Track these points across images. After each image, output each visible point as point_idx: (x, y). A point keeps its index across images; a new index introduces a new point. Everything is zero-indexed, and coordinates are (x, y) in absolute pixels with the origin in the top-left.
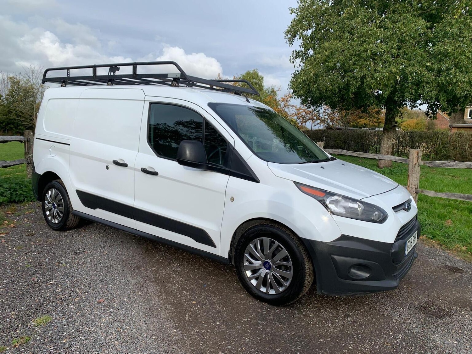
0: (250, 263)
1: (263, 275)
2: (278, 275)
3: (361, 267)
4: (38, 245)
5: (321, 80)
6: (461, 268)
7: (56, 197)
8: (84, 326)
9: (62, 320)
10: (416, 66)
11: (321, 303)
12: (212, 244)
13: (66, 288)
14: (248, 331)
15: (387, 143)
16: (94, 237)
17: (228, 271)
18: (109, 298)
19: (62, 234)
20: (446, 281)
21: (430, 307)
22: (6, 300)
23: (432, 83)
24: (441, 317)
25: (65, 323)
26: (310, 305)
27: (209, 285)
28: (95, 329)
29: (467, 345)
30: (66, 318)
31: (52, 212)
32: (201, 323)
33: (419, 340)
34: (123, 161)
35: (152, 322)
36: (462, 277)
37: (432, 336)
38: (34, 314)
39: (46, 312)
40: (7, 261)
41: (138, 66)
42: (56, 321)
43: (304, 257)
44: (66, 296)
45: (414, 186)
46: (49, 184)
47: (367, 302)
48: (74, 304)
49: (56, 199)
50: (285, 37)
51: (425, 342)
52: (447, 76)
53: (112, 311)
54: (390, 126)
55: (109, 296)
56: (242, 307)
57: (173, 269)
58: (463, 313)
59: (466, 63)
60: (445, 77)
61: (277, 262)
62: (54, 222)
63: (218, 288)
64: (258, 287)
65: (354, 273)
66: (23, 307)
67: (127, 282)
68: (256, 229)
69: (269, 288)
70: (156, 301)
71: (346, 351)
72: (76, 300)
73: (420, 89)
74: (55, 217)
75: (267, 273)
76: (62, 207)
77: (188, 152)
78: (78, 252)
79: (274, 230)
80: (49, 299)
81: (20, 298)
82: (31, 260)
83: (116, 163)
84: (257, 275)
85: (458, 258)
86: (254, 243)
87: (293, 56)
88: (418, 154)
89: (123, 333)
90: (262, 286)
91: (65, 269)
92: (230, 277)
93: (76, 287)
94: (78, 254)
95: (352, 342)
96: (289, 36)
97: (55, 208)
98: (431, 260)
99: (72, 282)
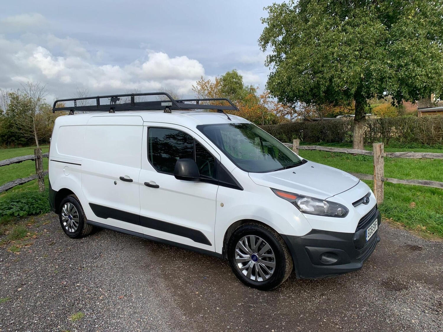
0: (241, 257)
1: (252, 266)
2: (264, 265)
3: (330, 254)
4: (61, 253)
5: (294, 82)
6: (420, 246)
7: (71, 210)
8: (111, 319)
9: (92, 315)
10: (378, 63)
11: (301, 286)
12: (208, 243)
13: (91, 288)
14: (243, 313)
15: (359, 133)
16: (106, 242)
17: (223, 264)
18: (128, 294)
19: (79, 241)
20: (406, 259)
21: (391, 282)
22: (44, 302)
23: (393, 77)
24: (399, 290)
25: (95, 317)
26: (292, 287)
27: (208, 277)
28: (120, 320)
29: (419, 312)
30: (95, 313)
31: (69, 223)
32: (204, 309)
33: (380, 310)
34: (129, 177)
35: (165, 312)
36: (420, 254)
37: (391, 306)
38: (69, 312)
39: (79, 310)
40: (37, 269)
41: (135, 97)
42: (88, 316)
43: (284, 249)
44: (92, 295)
45: (380, 175)
46: (65, 199)
47: (339, 282)
48: (100, 302)
49: (72, 211)
50: (259, 44)
51: (385, 311)
52: (406, 71)
53: (132, 305)
54: (360, 117)
55: (127, 292)
56: (236, 293)
57: (177, 266)
58: (418, 285)
59: (423, 58)
60: (405, 72)
61: (263, 255)
62: (71, 231)
63: (215, 279)
64: (248, 276)
65: (325, 260)
66: (59, 307)
67: (140, 279)
68: (243, 228)
69: (258, 277)
70: (166, 294)
71: (321, 323)
72: (101, 298)
73: (383, 84)
74: (71, 227)
75: (255, 264)
76: (78, 218)
77: (183, 168)
78: (96, 256)
79: (258, 228)
80: (79, 299)
81: (54, 299)
82: (57, 267)
83: (122, 179)
84: (247, 266)
85: (419, 237)
86: (243, 240)
87: (267, 61)
88: (380, 148)
89: (143, 322)
90: (251, 275)
91: (87, 272)
92: (225, 269)
93: (99, 287)
94: (96, 258)
95: (326, 316)
96: (263, 43)
97: (71, 219)
98: (395, 240)
99: (95, 283)
